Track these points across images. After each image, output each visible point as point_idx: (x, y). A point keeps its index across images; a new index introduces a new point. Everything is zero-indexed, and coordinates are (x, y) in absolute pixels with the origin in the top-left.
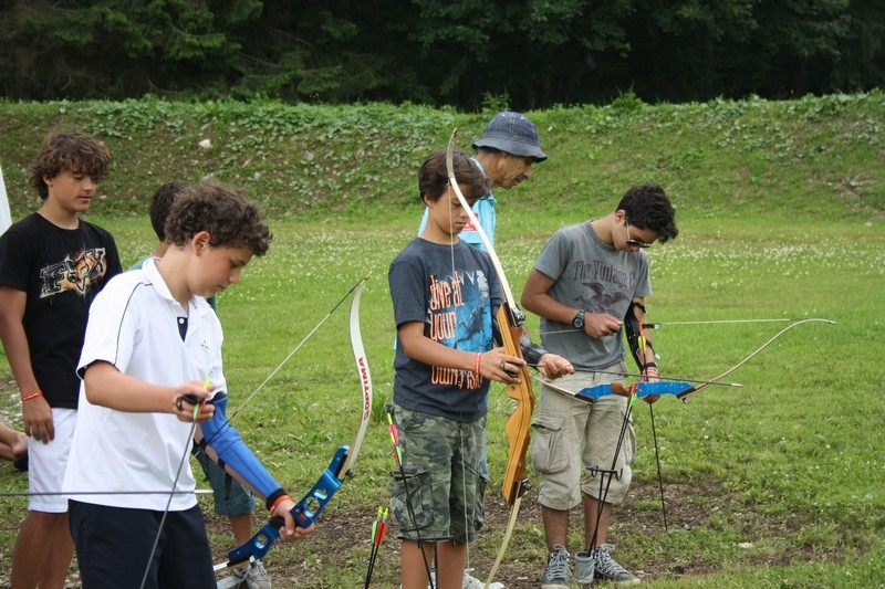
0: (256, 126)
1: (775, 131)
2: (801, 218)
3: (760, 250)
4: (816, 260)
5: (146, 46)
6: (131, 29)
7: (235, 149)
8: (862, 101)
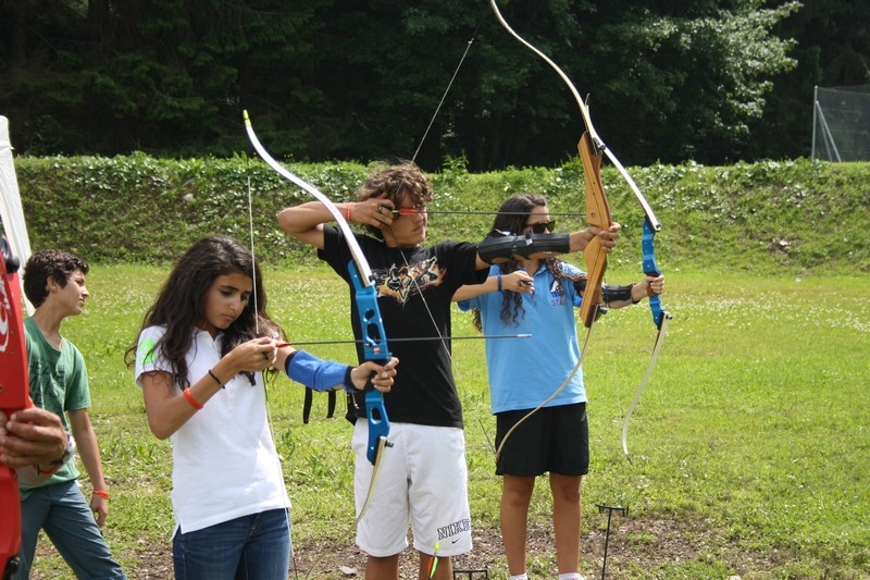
0: (237, 182)
1: (711, 194)
2: (736, 274)
3: (702, 302)
4: (756, 312)
5: (131, 107)
6: (117, 92)
7: (216, 202)
8: (789, 169)
